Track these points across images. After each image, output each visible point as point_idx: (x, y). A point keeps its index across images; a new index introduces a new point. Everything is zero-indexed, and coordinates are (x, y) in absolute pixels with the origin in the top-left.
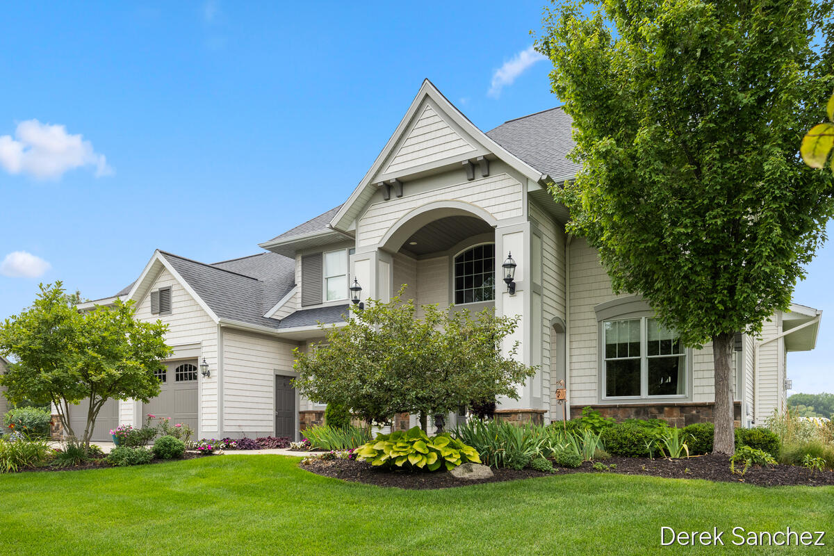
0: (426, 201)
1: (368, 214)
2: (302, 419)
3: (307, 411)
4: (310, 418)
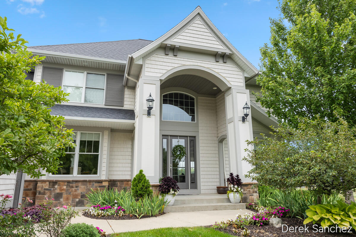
1: (152, 58)
2: (27, 186)
3: (41, 180)
4: (42, 185)
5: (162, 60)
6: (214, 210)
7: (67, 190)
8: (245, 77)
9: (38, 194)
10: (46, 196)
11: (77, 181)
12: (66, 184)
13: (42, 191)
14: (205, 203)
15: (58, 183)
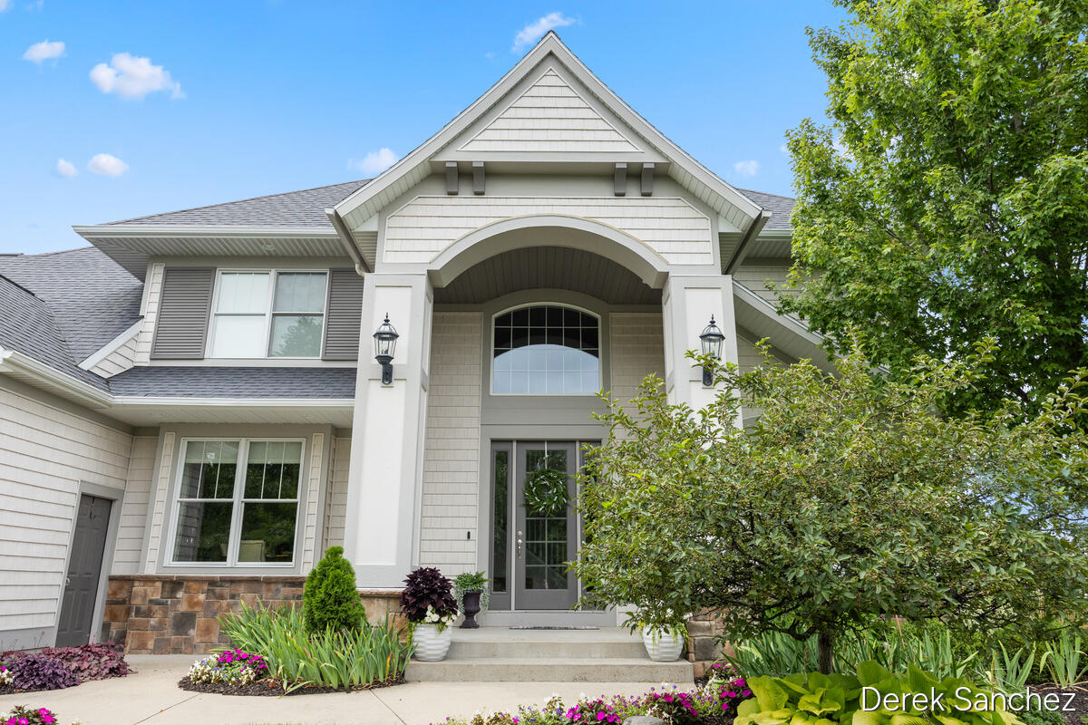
0: (533, 211)
1: (408, 210)
2: (115, 593)
3: (142, 577)
4: (145, 591)
5: (439, 211)
6: (575, 680)
7: (207, 606)
8: (722, 236)
9: (133, 614)
10: (153, 621)
11: (233, 581)
12: (206, 587)
13: (144, 608)
14: (562, 657)
15: (185, 584)
